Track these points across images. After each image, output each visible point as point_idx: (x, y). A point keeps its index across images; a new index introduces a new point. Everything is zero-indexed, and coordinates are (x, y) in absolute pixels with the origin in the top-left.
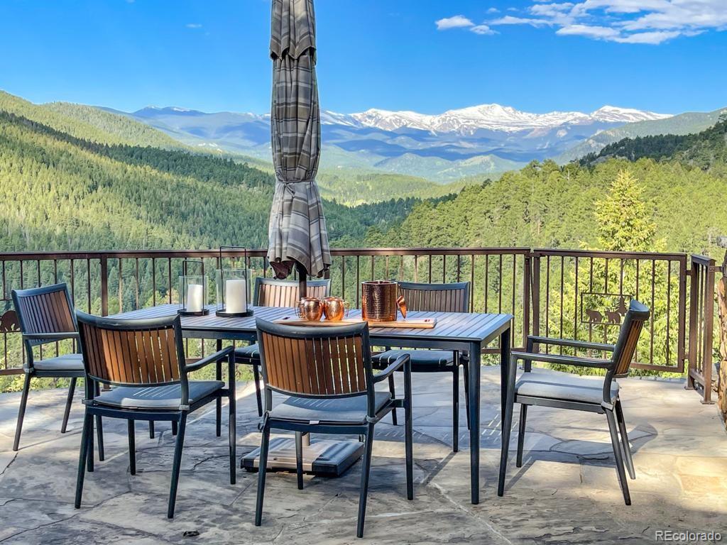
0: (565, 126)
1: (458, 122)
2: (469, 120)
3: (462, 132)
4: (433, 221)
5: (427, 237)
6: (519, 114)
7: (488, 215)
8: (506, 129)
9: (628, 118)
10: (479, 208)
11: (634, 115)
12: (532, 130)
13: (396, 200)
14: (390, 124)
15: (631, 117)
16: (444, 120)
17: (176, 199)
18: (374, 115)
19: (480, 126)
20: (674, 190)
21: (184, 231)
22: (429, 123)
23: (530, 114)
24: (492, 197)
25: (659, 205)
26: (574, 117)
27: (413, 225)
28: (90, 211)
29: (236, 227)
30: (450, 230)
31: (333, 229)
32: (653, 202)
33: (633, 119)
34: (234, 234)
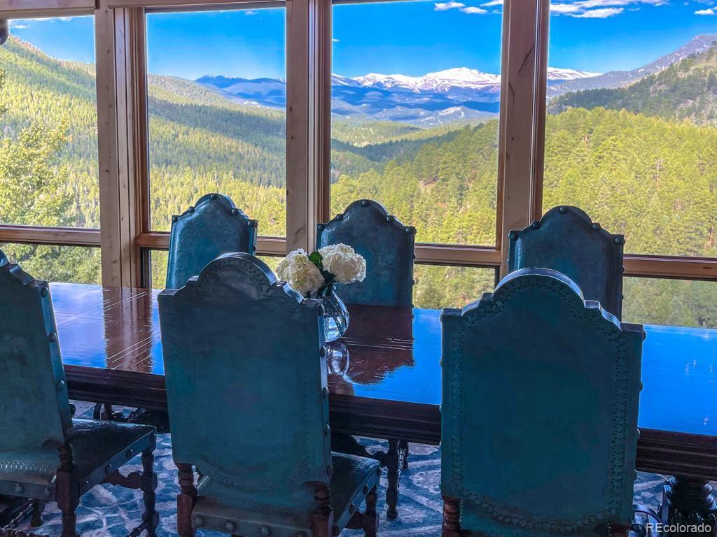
1: (436, 82)
2: (444, 80)
3: (439, 89)
4: (440, 157)
6: (482, 75)
7: (481, 151)
8: (473, 87)
9: (566, 77)
10: (473, 146)
11: (571, 74)
12: (493, 87)
13: (394, 141)
14: (385, 85)
15: (569, 76)
16: (425, 81)
18: (373, 78)
19: (454, 85)
20: (625, 131)
21: (242, 167)
22: (414, 84)
23: (490, 75)
24: (484, 138)
25: (617, 143)
27: (423, 160)
29: (278, 163)
31: (348, 163)
32: (613, 140)
33: (570, 78)
34: (277, 169)
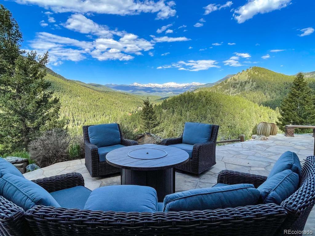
0: (186, 86)
1: (166, 86)
2: (168, 85)
3: (166, 88)
5: (167, 106)
6: (177, 84)
12: (180, 87)
14: (153, 86)
16: (163, 85)
17: (115, 101)
19: (170, 86)
22: (160, 86)
23: (179, 84)
26: (187, 84)
28: (99, 103)
30: (171, 105)
